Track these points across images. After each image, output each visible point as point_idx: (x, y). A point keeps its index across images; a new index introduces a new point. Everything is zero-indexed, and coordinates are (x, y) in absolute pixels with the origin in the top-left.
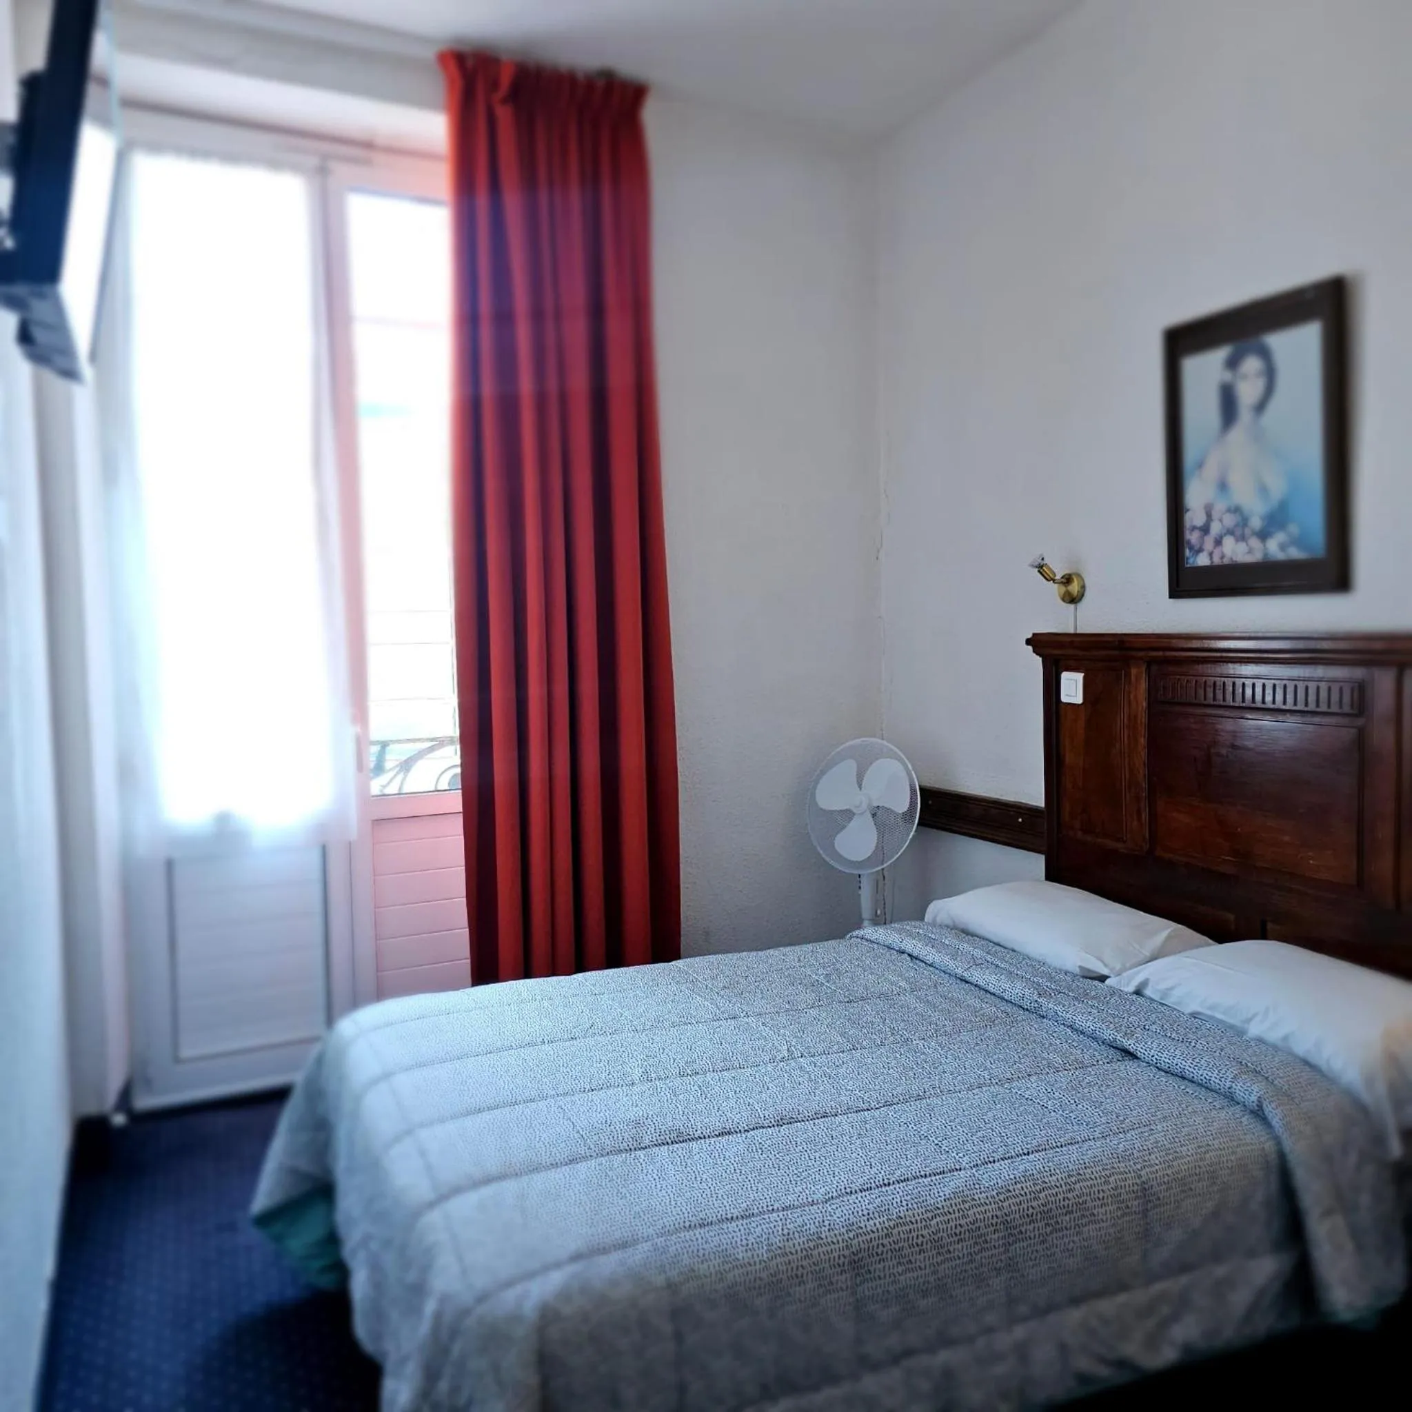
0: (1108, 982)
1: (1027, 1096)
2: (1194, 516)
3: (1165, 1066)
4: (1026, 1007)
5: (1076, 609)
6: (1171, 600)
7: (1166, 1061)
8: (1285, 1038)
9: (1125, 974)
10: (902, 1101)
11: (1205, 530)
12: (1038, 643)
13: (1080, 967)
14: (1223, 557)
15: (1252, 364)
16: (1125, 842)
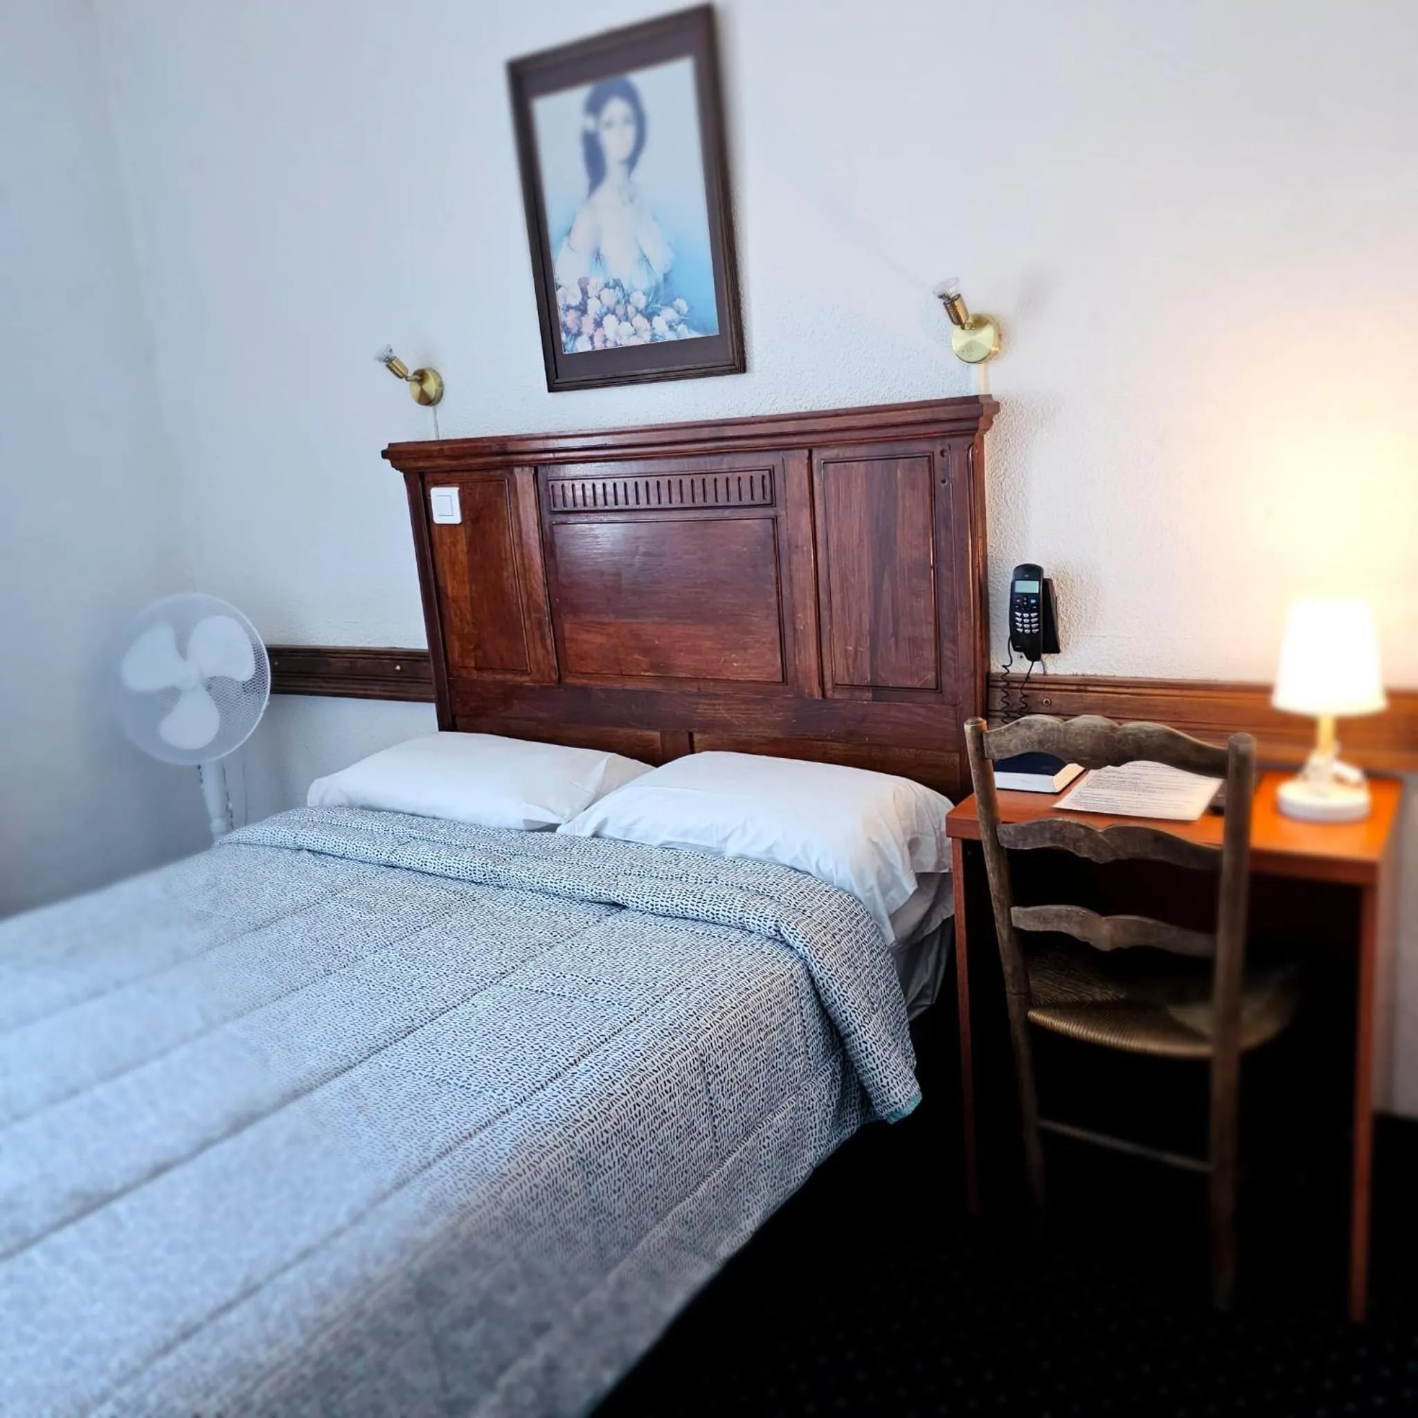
0: (559, 830)
1: (535, 989)
2: (567, 295)
3: (662, 910)
4: (479, 881)
5: (435, 413)
6: (551, 394)
7: (663, 904)
8: (769, 850)
9: (577, 819)
10: (389, 1041)
11: (582, 309)
12: (396, 455)
13: (524, 820)
14: (605, 340)
15: (616, 109)
16: (529, 674)
